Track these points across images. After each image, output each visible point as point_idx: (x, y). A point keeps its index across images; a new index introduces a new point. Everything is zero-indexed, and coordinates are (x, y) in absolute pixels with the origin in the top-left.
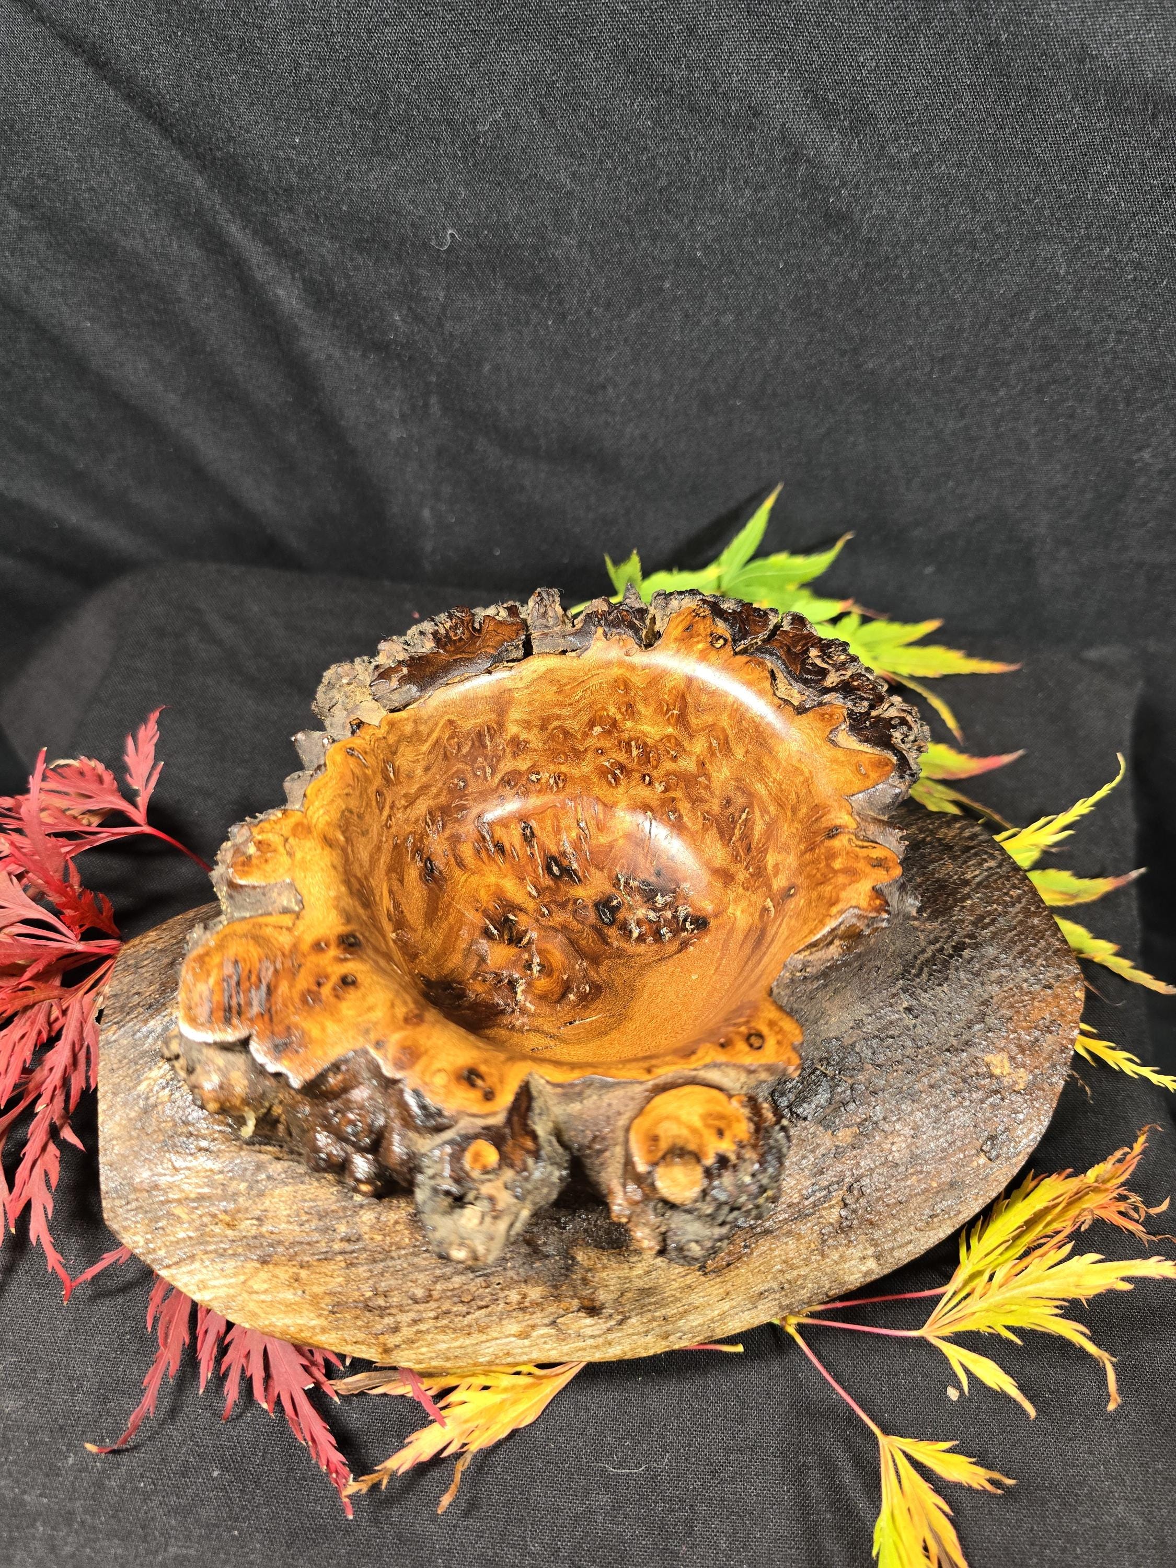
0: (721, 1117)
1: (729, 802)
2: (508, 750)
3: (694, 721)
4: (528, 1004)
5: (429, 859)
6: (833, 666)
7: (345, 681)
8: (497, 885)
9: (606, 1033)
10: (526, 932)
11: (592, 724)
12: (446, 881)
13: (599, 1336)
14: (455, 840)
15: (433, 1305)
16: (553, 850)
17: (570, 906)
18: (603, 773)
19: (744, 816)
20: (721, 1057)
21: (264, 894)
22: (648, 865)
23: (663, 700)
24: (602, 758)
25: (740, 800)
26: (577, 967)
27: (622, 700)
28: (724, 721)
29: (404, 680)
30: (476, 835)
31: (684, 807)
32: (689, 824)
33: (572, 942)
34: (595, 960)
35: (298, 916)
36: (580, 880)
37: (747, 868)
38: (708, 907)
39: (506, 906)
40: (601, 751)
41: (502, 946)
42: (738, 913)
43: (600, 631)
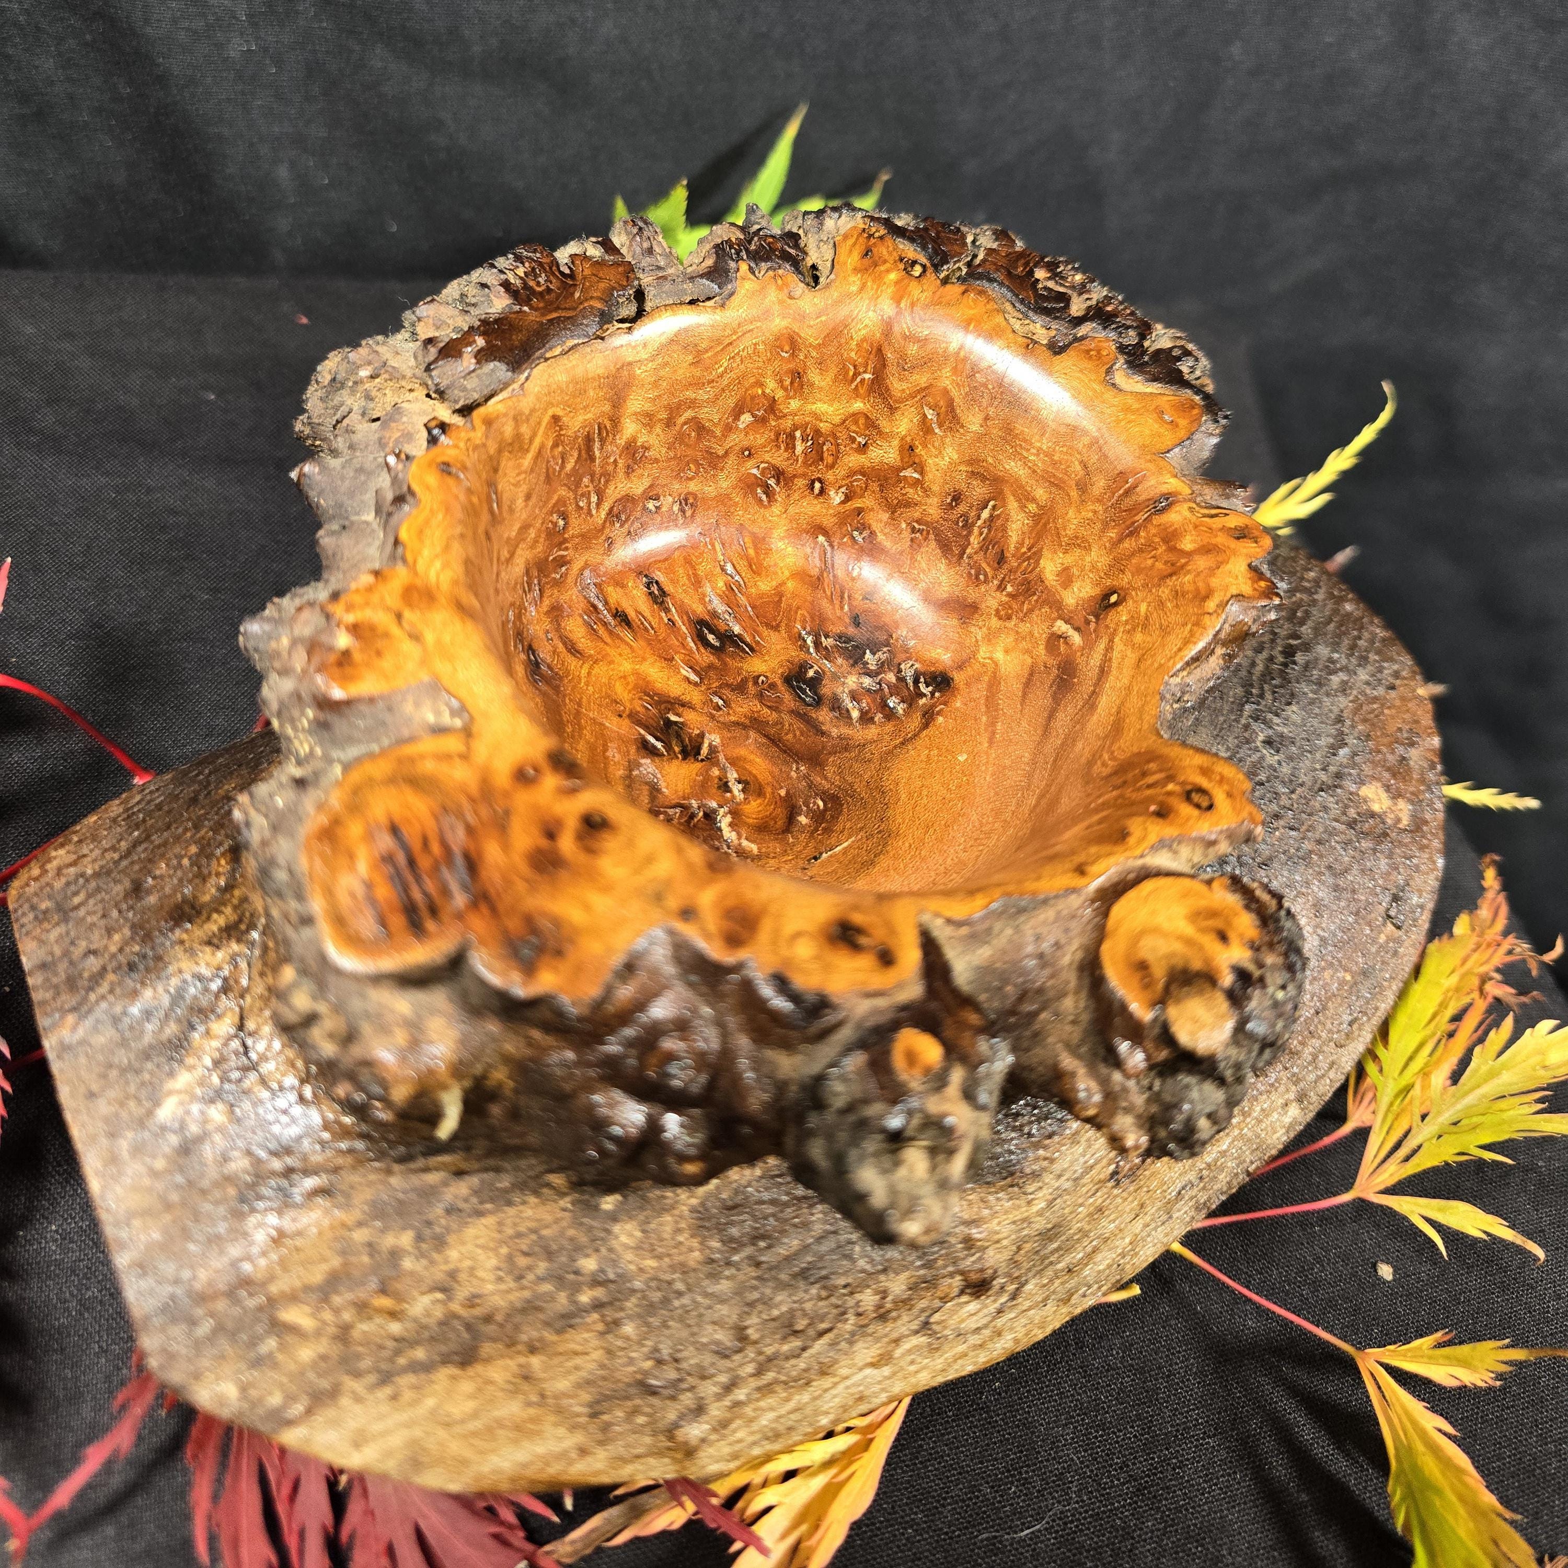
0: (1212, 914)
1: (957, 498)
2: (621, 463)
3: (897, 386)
4: (745, 843)
5: (530, 648)
6: (1073, 287)
7: (364, 373)
8: (636, 673)
9: (872, 863)
10: (702, 736)
11: (737, 412)
12: (561, 679)
13: (986, 1326)
14: (556, 612)
15: (750, 1353)
16: (699, 610)
17: (751, 689)
18: (749, 485)
19: (985, 514)
20: (1168, 830)
21: (390, 709)
22: (838, 613)
23: (850, 359)
24: (750, 463)
25: (979, 491)
26: (793, 774)
27: (786, 367)
28: (946, 379)
29: (482, 356)
30: (582, 605)
31: (878, 519)
32: (887, 544)
33: (774, 741)
34: (815, 760)
35: (467, 733)
36: (752, 649)
37: (1001, 588)
38: (943, 657)
39: (659, 703)
40: (748, 453)
41: (676, 763)
42: (999, 655)
43: (744, 267)
